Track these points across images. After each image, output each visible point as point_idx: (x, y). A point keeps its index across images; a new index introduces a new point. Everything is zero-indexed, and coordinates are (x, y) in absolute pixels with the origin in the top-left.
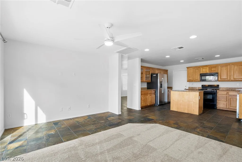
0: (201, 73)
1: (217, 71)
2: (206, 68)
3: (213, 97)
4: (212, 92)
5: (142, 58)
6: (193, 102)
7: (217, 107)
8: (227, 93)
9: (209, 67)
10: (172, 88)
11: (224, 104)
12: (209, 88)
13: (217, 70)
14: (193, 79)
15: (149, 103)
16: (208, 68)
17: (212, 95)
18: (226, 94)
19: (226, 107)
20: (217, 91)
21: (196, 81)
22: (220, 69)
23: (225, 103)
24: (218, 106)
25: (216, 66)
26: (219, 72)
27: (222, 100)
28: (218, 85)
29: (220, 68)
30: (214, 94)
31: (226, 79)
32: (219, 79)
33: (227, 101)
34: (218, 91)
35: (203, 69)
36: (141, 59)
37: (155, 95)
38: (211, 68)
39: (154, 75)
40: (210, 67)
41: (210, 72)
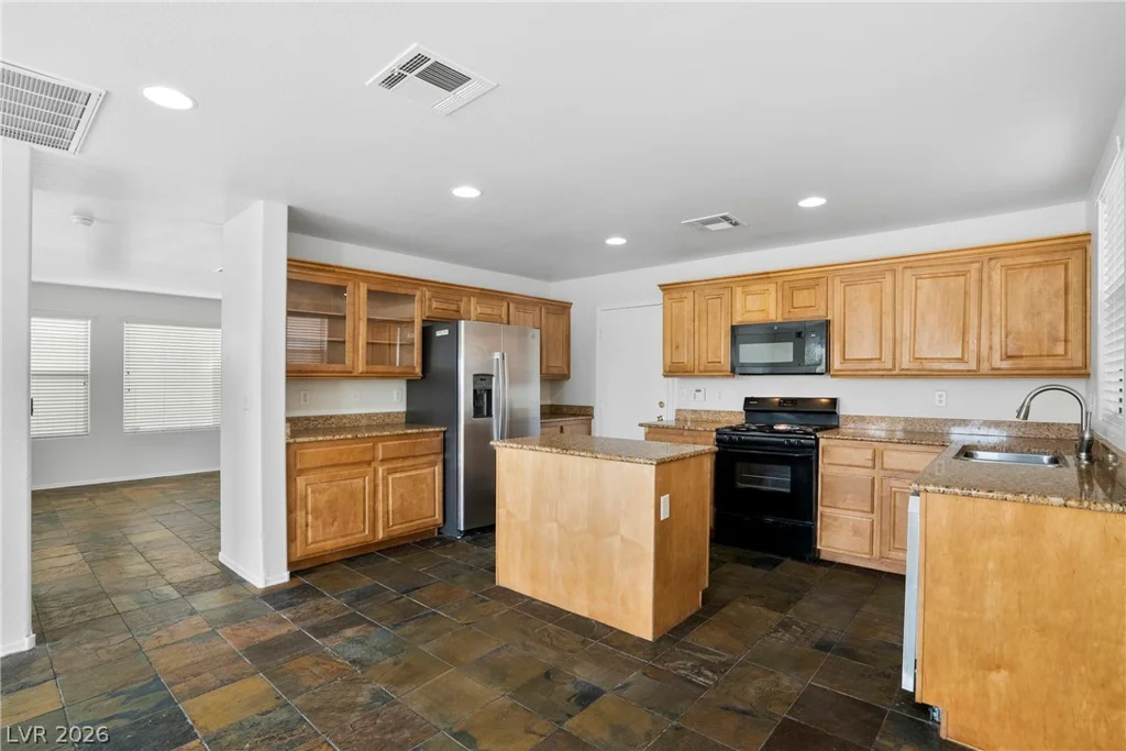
0: (738, 320)
1: (822, 313)
2: (762, 293)
3: (793, 484)
4: (791, 445)
5: (295, 204)
6: (622, 539)
7: (818, 547)
8: (874, 460)
9: (780, 281)
10: (592, 416)
11: (856, 532)
12: (785, 415)
13: (823, 305)
14: (697, 362)
15: (386, 525)
16: (772, 287)
17: (788, 469)
18: (870, 464)
19: (867, 550)
20: (817, 440)
21: (710, 372)
22: (838, 300)
23: (863, 520)
24: (823, 542)
25: (816, 278)
26: (836, 318)
27: (845, 500)
28: (834, 402)
29: (838, 287)
30: (804, 463)
31: (875, 365)
32: (836, 364)
33: (873, 512)
34: (822, 442)
35: (746, 294)
36: (291, 210)
37: (438, 469)
38: (793, 289)
39: (439, 334)
40: (787, 286)
41: (786, 316)
